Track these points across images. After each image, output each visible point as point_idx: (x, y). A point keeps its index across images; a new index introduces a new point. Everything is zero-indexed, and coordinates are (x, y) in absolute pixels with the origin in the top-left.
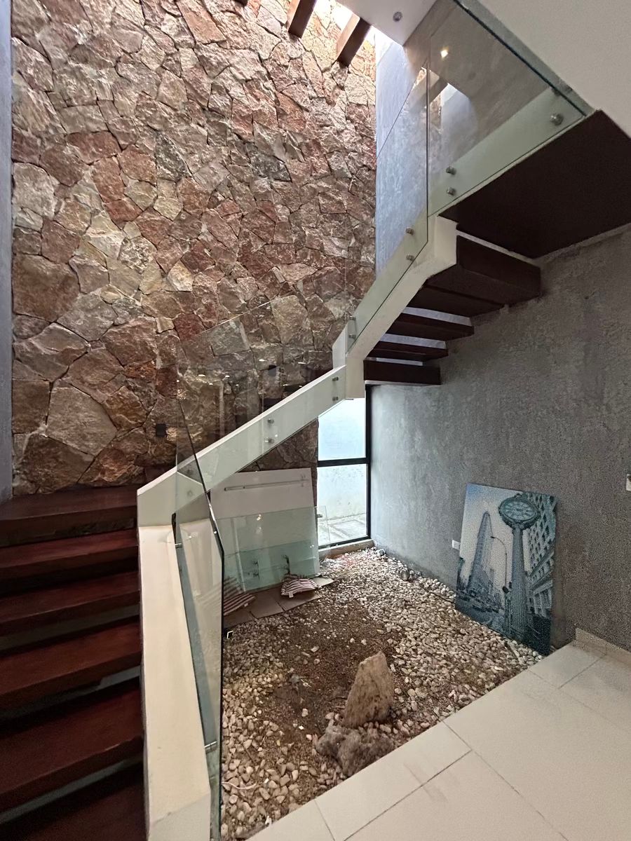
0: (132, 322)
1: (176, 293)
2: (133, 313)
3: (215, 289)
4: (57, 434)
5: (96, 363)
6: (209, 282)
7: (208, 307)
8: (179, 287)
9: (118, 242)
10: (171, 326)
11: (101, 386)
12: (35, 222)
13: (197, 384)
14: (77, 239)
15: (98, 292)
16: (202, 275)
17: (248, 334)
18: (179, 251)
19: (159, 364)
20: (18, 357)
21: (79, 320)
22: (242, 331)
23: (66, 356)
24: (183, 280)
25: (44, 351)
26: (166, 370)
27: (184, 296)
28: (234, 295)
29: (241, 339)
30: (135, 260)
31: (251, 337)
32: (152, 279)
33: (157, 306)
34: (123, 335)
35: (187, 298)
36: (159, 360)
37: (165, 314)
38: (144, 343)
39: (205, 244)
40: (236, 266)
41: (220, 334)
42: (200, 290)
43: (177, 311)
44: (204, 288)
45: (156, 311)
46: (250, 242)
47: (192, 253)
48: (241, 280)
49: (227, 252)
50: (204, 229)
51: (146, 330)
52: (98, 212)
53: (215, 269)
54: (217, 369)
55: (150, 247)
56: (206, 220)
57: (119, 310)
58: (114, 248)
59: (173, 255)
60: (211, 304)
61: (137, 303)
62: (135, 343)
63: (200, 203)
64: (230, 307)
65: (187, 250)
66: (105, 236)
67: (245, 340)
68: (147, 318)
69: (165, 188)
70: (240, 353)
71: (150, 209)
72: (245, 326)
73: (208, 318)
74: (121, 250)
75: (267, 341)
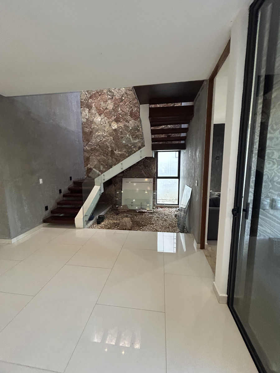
0: (104, 140)
1: (113, 130)
2: (104, 137)
3: (123, 126)
4: (92, 167)
5: (97, 150)
6: (121, 125)
7: (121, 132)
8: (114, 128)
9: (100, 120)
10: (112, 139)
11: (98, 156)
12: (85, 120)
13: (119, 154)
14: (92, 122)
15: (97, 134)
16: (120, 123)
17: (132, 138)
18: (113, 118)
19: (110, 149)
20: (84, 151)
21: (93, 141)
22: (131, 137)
23: (92, 150)
24: (115, 126)
25: (88, 149)
26: (112, 151)
27: (115, 130)
28: (128, 127)
29: (130, 140)
30: (103, 123)
31: (133, 139)
32: (107, 127)
33: (109, 134)
34: (102, 143)
35: (116, 130)
36: (110, 148)
37: (111, 136)
38: (106, 144)
39: (120, 114)
40: (129, 118)
41: (124, 139)
42: (119, 128)
43: (114, 135)
44: (120, 127)
45: (109, 135)
46: (132, 109)
47: (117, 118)
48: (130, 122)
49: (126, 114)
50: (119, 110)
51: (107, 141)
52: (96, 113)
53: (123, 120)
54: (124, 149)
55: (107, 119)
56: (120, 107)
57: (101, 137)
58: (99, 122)
59: (112, 119)
60: (122, 131)
61: (105, 134)
62: (104, 145)
63: (118, 103)
64: (127, 131)
65: (116, 117)
66: (97, 119)
67: (132, 140)
68: (107, 138)
69: (109, 101)
70: (130, 144)
71: (106, 109)
72: (132, 136)
73: (122, 135)
74: (101, 122)
75: (139, 139)
